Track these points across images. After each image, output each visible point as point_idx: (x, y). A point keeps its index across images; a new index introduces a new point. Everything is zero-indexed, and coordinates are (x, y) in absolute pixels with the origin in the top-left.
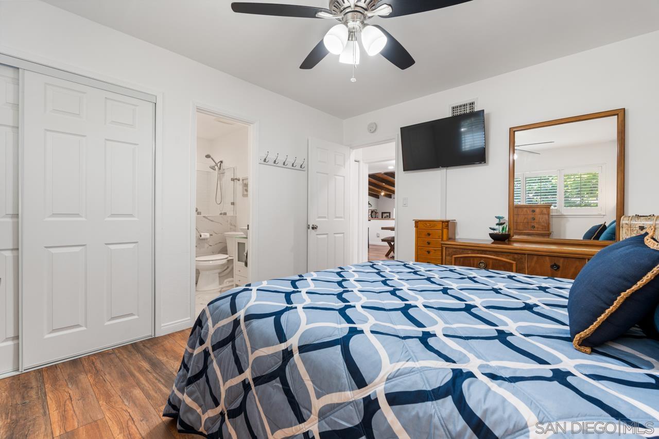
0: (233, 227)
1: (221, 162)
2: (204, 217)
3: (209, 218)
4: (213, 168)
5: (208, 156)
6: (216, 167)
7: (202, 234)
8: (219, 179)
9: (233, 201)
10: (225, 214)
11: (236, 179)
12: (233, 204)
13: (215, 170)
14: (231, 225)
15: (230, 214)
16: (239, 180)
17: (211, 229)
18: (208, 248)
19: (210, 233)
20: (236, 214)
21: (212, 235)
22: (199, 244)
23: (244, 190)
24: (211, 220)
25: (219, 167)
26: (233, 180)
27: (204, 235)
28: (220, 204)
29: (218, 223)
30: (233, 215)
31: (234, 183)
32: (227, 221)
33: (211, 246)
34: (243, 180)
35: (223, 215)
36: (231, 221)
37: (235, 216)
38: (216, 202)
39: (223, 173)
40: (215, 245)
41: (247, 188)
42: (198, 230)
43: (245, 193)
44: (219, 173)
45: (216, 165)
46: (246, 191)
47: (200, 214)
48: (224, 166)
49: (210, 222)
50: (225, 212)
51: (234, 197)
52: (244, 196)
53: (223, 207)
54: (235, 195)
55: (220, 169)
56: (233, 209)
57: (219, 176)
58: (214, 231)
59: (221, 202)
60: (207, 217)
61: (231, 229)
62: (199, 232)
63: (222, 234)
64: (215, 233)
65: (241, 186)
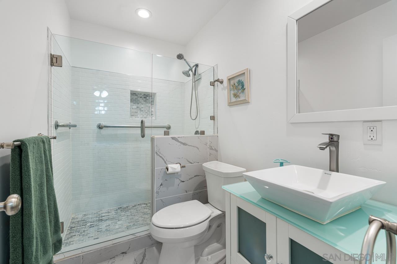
0: (213, 152)
1: (197, 66)
2: (173, 138)
3: (180, 140)
4: (186, 74)
5: (180, 57)
6: (190, 72)
7: (170, 166)
8: (195, 88)
9: (213, 115)
10: (203, 133)
11: (218, 80)
12: (213, 118)
13: (189, 76)
14: (211, 149)
15: (209, 132)
16: (222, 82)
17: (182, 158)
18: (179, 185)
19: (180, 165)
20: (217, 132)
21: (184, 167)
22: (166, 180)
23: (232, 96)
24: (183, 143)
25: (194, 72)
26: (212, 84)
27: (172, 168)
28: (195, 119)
29: (193, 146)
30: (214, 135)
31: (214, 87)
32: (205, 144)
33: (183, 182)
34: (229, 79)
35: (199, 134)
36: (210, 144)
37: (216, 136)
38: (191, 117)
39: (198, 80)
40: (189, 179)
41: (236, 91)
42: (164, 160)
43: (234, 100)
44: (195, 80)
45: (191, 70)
46: (236, 96)
47: (168, 134)
48: (200, 70)
49: (182, 145)
50: (202, 130)
51: (214, 108)
52: (231, 104)
53: (199, 122)
54: (216, 105)
55: (195, 75)
56: (213, 126)
57: (194, 83)
58: (187, 160)
59: (197, 117)
60: (177, 139)
61: (211, 155)
62: (165, 162)
63: (198, 163)
64: (189, 162)
65: (226, 90)
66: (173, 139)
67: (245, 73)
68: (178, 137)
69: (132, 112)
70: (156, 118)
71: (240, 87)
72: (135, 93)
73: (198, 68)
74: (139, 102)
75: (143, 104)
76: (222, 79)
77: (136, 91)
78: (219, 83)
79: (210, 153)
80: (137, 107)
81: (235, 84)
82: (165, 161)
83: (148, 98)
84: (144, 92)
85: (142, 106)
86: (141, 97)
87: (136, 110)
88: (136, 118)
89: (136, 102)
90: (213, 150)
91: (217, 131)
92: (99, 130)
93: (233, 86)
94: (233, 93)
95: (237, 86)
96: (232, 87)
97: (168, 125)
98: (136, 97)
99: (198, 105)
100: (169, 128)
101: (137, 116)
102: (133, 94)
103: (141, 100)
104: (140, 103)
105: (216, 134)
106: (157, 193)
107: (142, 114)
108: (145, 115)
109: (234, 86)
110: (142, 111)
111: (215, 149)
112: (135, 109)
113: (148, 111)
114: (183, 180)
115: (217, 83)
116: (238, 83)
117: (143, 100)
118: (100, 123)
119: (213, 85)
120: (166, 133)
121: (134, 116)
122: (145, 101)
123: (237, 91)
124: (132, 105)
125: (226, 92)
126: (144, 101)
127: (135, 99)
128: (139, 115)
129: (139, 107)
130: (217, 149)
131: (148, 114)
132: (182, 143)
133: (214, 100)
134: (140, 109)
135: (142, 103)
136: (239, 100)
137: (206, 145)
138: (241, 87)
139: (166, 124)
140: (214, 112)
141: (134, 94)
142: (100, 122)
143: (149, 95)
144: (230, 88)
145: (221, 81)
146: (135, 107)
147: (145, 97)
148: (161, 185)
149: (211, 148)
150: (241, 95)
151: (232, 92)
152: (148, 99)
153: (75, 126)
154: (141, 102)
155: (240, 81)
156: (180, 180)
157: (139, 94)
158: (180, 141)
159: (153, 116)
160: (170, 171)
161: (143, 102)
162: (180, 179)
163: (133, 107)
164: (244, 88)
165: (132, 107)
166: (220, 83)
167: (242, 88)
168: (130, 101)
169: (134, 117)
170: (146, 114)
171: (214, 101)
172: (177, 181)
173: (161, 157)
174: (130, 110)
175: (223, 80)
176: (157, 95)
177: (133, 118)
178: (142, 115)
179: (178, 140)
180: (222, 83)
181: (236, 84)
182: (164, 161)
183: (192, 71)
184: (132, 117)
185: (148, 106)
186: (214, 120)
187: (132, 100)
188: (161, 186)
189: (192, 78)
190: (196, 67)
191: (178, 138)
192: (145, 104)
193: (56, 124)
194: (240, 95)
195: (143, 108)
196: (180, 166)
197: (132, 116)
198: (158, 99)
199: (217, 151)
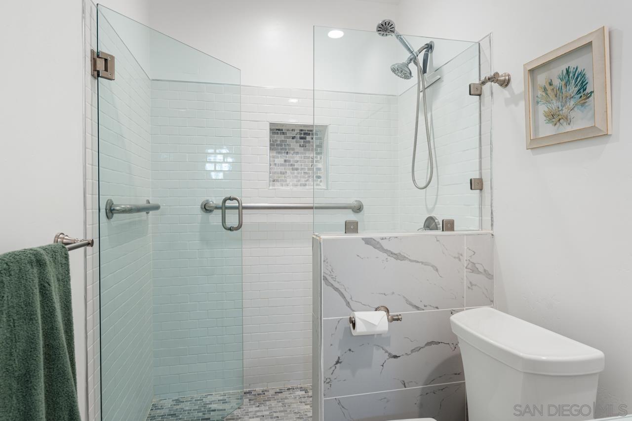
0: (479, 279)
1: (429, 47)
2: (368, 241)
3: (386, 245)
4: (402, 72)
5: (386, 29)
6: (413, 67)
7: (360, 316)
8: (424, 104)
9: (477, 176)
10: (449, 225)
11: (494, 79)
12: (476, 184)
13: (408, 75)
14: (473, 271)
16: (505, 83)
17: (393, 293)
18: (384, 365)
19: (387, 311)
20: (492, 225)
21: (398, 319)
22: (350, 350)
23: (542, 118)
24: (395, 254)
25: (421, 65)
26: (476, 91)
27: (366, 322)
28: (425, 187)
29: (422, 263)
30: (480, 232)
31: (480, 99)
32: (457, 256)
33: (395, 357)
34: (532, 71)
35: (437, 229)
36: (471, 256)
37: (486, 234)
38: (414, 181)
39: (434, 85)
40: (412, 351)
41: (555, 104)
42: (344, 297)
43: (547, 130)
44: (423, 85)
45: (414, 59)
46: (554, 117)
47: (355, 230)
48: (437, 58)
49: (392, 260)
50: (447, 217)
51: (481, 157)
52: (536, 144)
53: (437, 195)
54: (486, 148)
55: (425, 71)
56: (477, 206)
57: (421, 94)
58: (407, 300)
59: (429, 182)
60: (378, 242)
61: (473, 287)
62: (348, 304)
63: (437, 308)
64: (411, 304)
65: (522, 104)
66: (368, 244)
67: (590, 44)
68: (382, 239)
69: (275, 173)
70: (327, 187)
71: (573, 89)
72: (280, 128)
73: (432, 52)
74: (289, 149)
75: (297, 153)
76: (507, 72)
77: (283, 125)
78: (496, 86)
79: (471, 283)
80: (285, 161)
81: (551, 84)
82: (349, 300)
83: (308, 138)
84: (301, 126)
85: (297, 157)
86: (293, 138)
87: (282, 169)
88: (282, 185)
89: (282, 149)
90: (479, 273)
91: (492, 221)
92: (206, 215)
93: (545, 89)
94: (546, 110)
95: (560, 89)
96: (540, 93)
97: (356, 201)
98: (282, 137)
99: (433, 151)
100: (358, 209)
101: (286, 181)
102: (277, 130)
103: (293, 144)
104: (292, 152)
105: (487, 230)
106: (328, 382)
107: (296, 177)
108: (303, 180)
109: (549, 88)
110: (297, 169)
111: (485, 271)
112: (282, 165)
113: (309, 169)
114: (394, 354)
115: (491, 87)
116: (562, 80)
117: (298, 144)
118: (207, 200)
119: (478, 93)
120: (351, 227)
121: (277, 181)
122: (303, 147)
123: (560, 104)
124: (274, 157)
125: (520, 110)
126: (300, 146)
127: (281, 141)
128: (288, 180)
129: (289, 161)
130: (490, 273)
131: (309, 177)
132: (392, 253)
133: (480, 134)
134: (292, 165)
135: (296, 151)
136: (569, 128)
137: (460, 260)
138: (577, 89)
139: (352, 201)
140: (481, 169)
141: (279, 130)
142: (208, 198)
143: (311, 131)
144: (535, 97)
145: (503, 78)
146: (280, 160)
147: (302, 136)
148: (338, 362)
149: (473, 269)
150: (577, 114)
151: (543, 108)
152: (309, 142)
153: (157, 208)
154: (293, 149)
155: (571, 70)
156: (386, 352)
157: (288, 130)
158: (385, 248)
159: (321, 181)
160: (360, 329)
161: (298, 149)
162: (387, 348)
163: (277, 161)
164: (588, 90)
165: (274, 161)
166: (501, 85)
167: (579, 92)
168: (269, 148)
169: (278, 186)
170: (304, 177)
171: (480, 139)
172: (379, 356)
173: (336, 289)
174: (270, 168)
175: (509, 75)
176: (330, 130)
177: (276, 188)
178: (295, 180)
179: (380, 244)
180: (507, 85)
181: (557, 82)
182: (346, 300)
183: (416, 63)
184: (273, 185)
185: (308, 158)
186: (481, 190)
187: (273, 146)
188: (339, 365)
189: (417, 82)
190: (428, 51)
191: (381, 241)
192: (302, 153)
193: (108, 208)
194: (572, 114)
195: (298, 162)
196: (386, 317)
197: (274, 181)
198: (332, 140)
199: (490, 276)
